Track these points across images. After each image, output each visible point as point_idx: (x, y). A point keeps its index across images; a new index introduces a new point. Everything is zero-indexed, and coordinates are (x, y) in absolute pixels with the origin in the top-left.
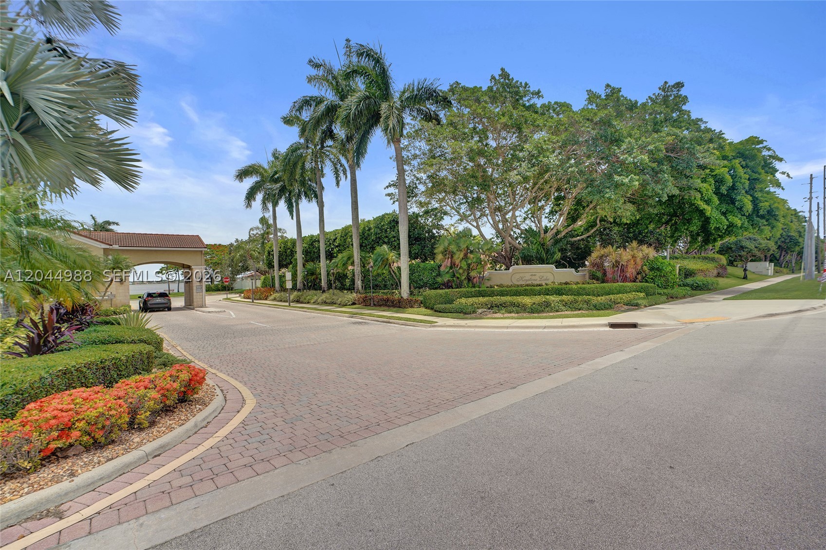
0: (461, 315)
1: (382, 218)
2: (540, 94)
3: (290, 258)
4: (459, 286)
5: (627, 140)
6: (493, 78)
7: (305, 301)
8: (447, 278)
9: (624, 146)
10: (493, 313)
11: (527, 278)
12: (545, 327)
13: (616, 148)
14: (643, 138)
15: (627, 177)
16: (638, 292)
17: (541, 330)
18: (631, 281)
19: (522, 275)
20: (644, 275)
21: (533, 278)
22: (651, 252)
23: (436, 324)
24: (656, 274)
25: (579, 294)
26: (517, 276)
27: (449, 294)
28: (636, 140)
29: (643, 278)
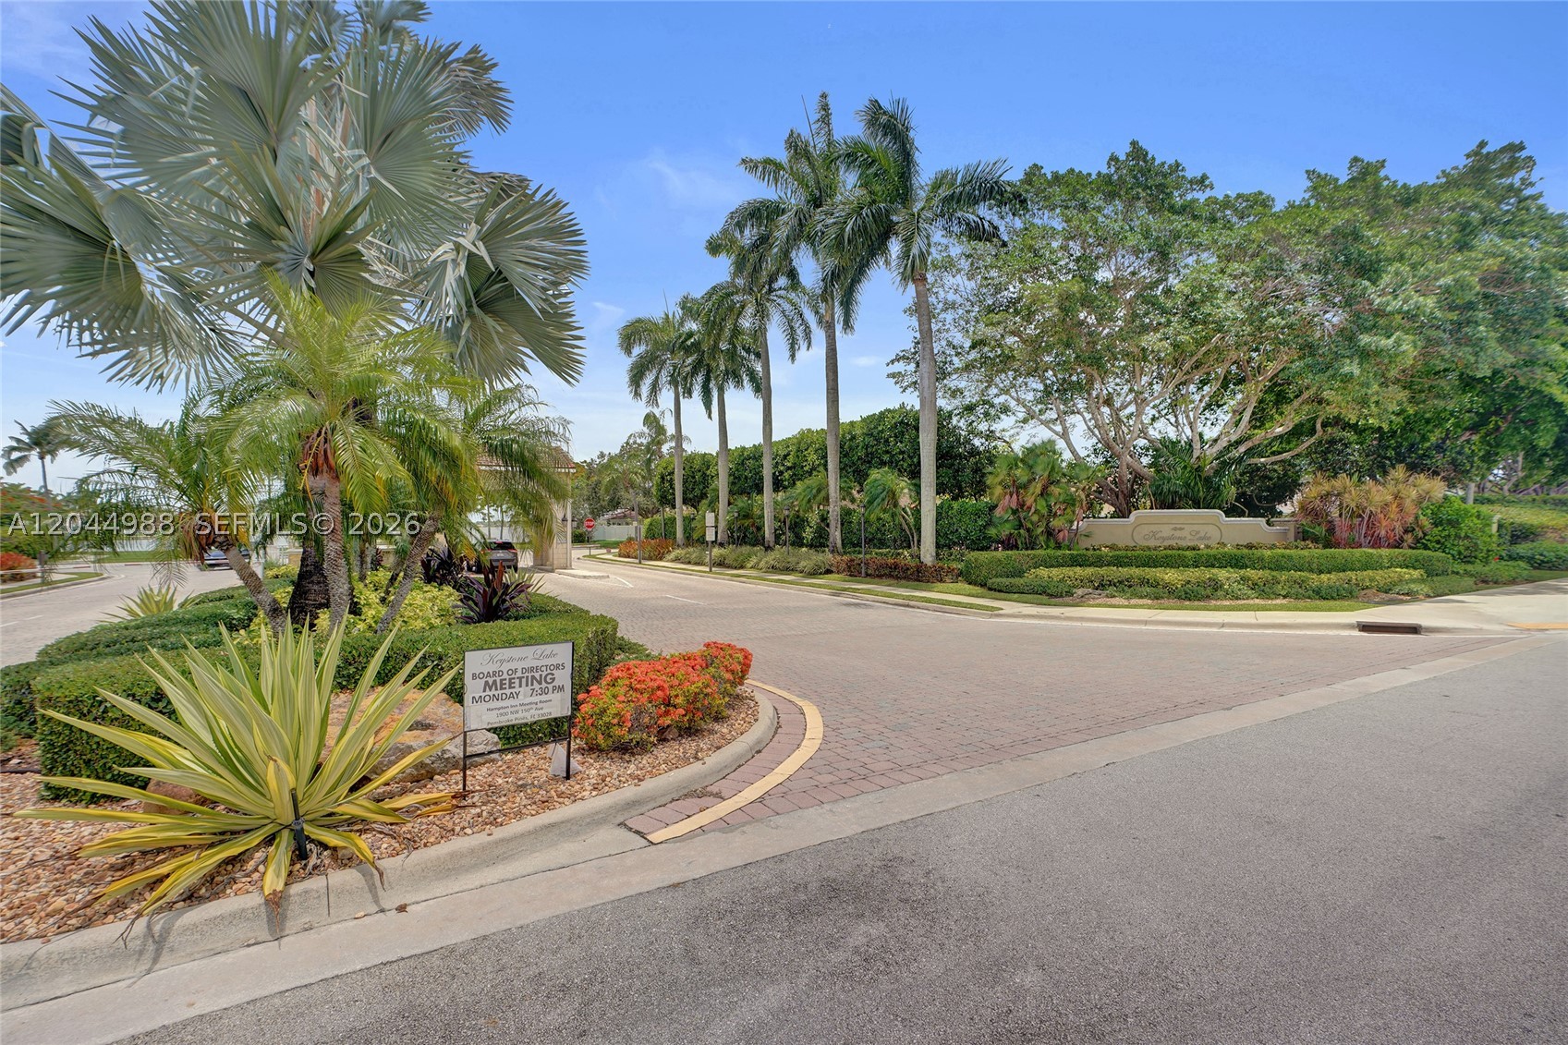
0: (1044, 598)
1: (882, 416)
2: (1207, 182)
3: (701, 487)
4: (1031, 545)
5: (1391, 269)
6: (1113, 159)
7: (735, 564)
8: (1006, 530)
9: (1386, 279)
10: (1107, 596)
11: (1165, 534)
12: (1223, 625)
13: (1367, 283)
14: (1431, 265)
15: (1389, 337)
16: (1407, 567)
17: (1215, 630)
18: (1389, 546)
19: (1154, 528)
20: (1421, 534)
21: (1178, 534)
22: (1437, 488)
23: (1001, 612)
24: (1447, 533)
25: (1279, 568)
26: (1146, 530)
27: (1015, 560)
28: (1414, 267)
29: (1418, 540)
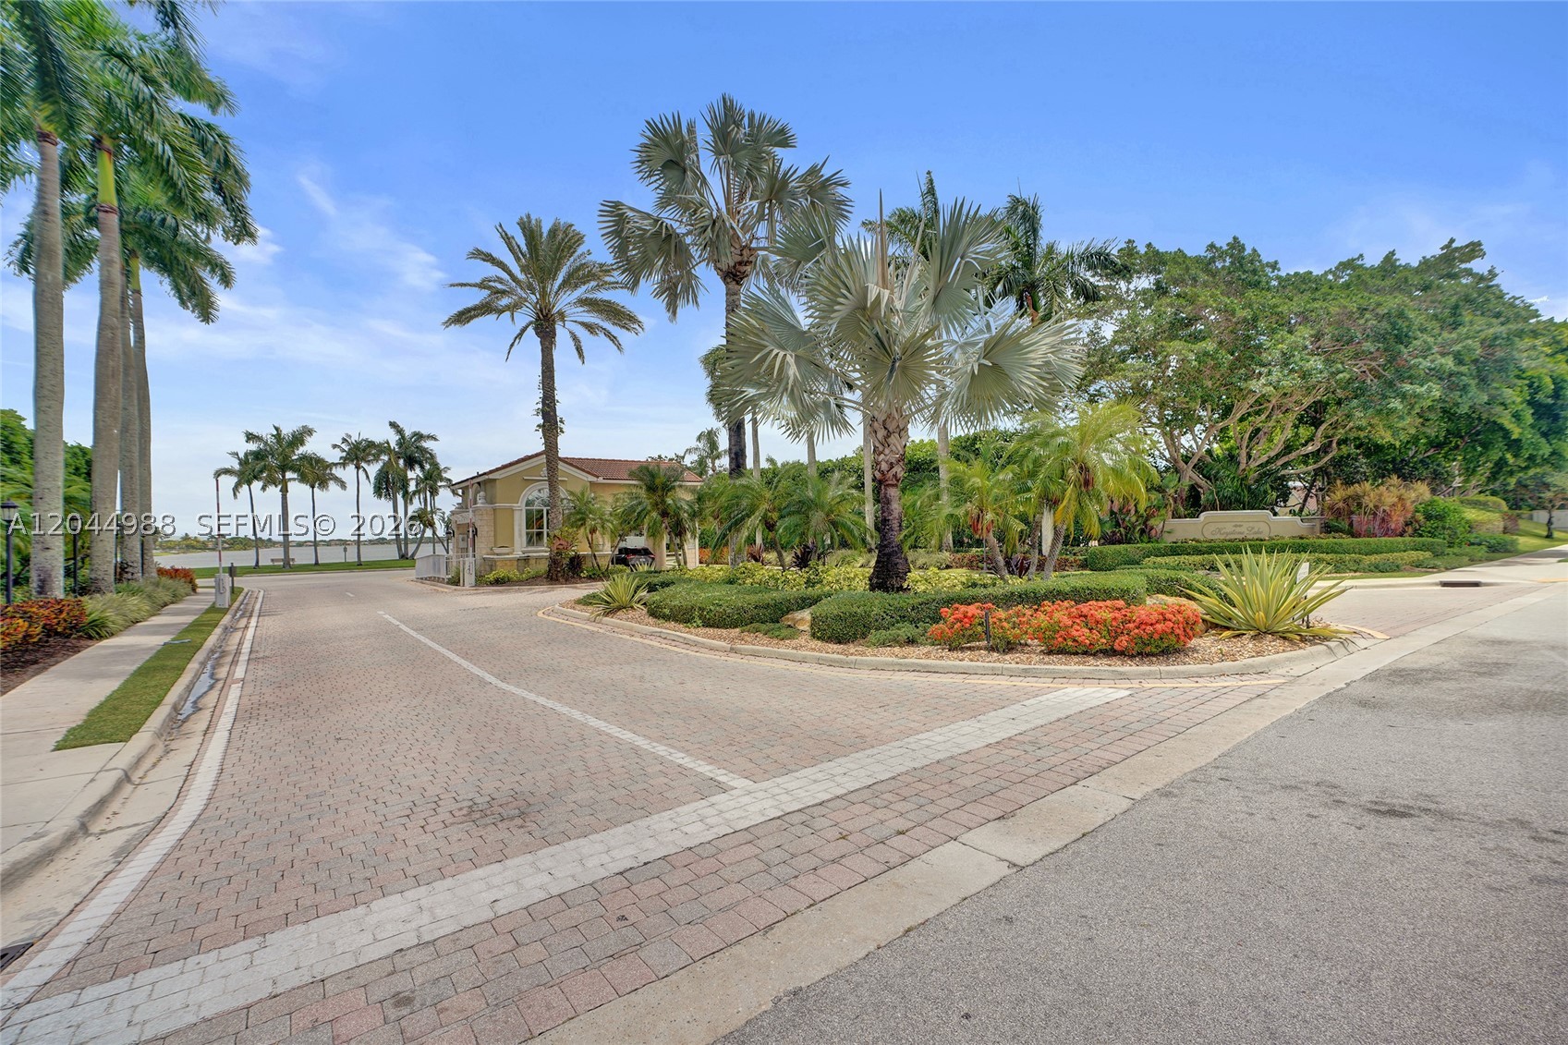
2: (1276, 265)
6: (1212, 246)
11: (1228, 530)
15: (1422, 386)
18: (1397, 535)
19: (1220, 526)
20: (1417, 526)
21: (1238, 529)
22: (1425, 492)
24: (1435, 524)
26: (1212, 527)
29: (1416, 530)
